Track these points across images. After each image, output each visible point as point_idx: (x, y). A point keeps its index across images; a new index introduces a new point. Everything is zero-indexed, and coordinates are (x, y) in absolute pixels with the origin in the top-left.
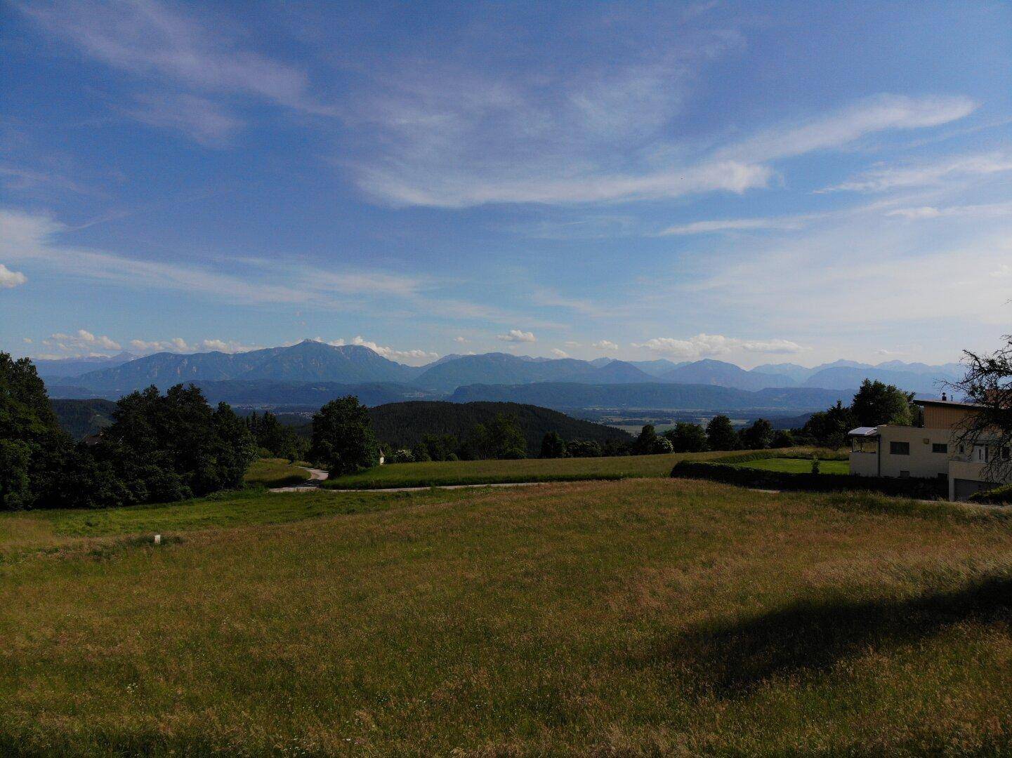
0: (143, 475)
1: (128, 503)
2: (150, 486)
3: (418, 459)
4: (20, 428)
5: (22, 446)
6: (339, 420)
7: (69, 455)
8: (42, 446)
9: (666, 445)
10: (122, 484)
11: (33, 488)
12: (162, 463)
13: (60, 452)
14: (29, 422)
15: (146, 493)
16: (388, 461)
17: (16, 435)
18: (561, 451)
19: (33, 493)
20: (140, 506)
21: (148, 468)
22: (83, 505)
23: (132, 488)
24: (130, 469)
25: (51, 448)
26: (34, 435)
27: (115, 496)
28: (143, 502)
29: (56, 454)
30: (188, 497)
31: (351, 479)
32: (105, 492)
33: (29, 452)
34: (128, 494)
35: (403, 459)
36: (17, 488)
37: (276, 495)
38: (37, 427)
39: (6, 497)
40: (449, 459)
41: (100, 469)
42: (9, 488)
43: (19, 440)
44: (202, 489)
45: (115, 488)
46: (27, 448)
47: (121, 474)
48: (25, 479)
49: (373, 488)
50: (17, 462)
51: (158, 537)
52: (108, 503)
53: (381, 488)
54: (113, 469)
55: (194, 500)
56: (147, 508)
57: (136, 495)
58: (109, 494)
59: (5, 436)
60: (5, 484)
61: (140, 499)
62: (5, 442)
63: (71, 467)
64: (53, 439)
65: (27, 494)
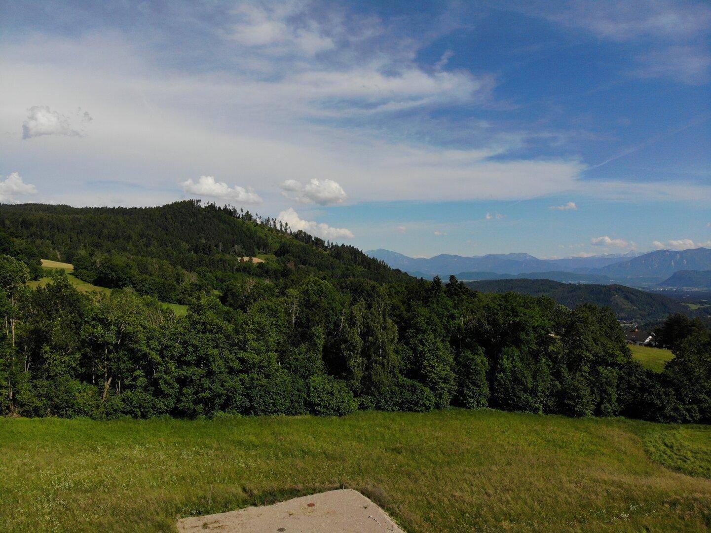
0: (695, 401)
1: (685, 422)
2: (702, 411)
4: (610, 360)
5: (611, 372)
7: (643, 380)
8: (624, 373)
10: (681, 407)
11: (619, 401)
13: (636, 377)
14: (614, 356)
15: (698, 416)
17: (607, 365)
19: (619, 405)
20: (695, 425)
21: (700, 396)
22: (653, 419)
23: (688, 411)
24: (686, 395)
25: (629, 374)
26: (618, 365)
27: (676, 415)
28: (696, 422)
29: (634, 378)
32: (669, 412)
33: (616, 377)
34: (686, 415)
36: (609, 401)
38: (621, 359)
39: (602, 406)
41: (664, 393)
42: (605, 401)
43: (609, 368)
45: (676, 409)
46: (615, 374)
47: (680, 399)
48: (614, 396)
50: (610, 384)
54: (674, 395)
56: (700, 428)
57: (691, 416)
58: (672, 413)
59: (600, 364)
60: (602, 398)
61: (694, 419)
62: (600, 369)
63: (644, 389)
64: (631, 368)
65: (615, 405)
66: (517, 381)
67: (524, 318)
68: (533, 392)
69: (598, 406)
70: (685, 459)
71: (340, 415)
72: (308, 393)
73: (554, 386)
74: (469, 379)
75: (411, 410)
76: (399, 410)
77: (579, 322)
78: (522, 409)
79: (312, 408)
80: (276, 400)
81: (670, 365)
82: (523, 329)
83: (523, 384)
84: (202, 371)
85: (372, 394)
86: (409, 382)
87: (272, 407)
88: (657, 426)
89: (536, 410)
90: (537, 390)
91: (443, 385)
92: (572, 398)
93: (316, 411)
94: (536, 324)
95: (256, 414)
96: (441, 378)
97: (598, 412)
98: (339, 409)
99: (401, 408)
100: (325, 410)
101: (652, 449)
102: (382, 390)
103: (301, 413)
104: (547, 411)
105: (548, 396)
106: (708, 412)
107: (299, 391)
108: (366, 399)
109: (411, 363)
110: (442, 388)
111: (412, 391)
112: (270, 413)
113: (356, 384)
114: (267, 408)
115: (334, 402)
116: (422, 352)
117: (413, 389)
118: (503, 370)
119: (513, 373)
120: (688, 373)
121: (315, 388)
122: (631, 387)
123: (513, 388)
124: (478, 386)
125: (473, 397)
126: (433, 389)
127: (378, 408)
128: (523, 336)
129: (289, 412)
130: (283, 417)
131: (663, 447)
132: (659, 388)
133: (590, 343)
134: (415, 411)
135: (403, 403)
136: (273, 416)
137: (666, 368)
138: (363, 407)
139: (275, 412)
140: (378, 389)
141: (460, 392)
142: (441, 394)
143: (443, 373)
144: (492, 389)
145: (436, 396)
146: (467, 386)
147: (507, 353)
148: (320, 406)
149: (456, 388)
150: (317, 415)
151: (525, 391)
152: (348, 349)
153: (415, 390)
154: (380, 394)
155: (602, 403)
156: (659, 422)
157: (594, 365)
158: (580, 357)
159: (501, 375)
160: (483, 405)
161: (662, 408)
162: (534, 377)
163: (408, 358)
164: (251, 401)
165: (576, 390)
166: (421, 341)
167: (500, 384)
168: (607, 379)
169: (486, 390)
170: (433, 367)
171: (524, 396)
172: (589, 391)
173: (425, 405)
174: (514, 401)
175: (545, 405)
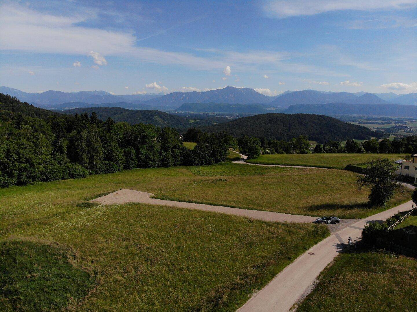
0: (205, 158)
1: (201, 165)
2: (206, 161)
3: (272, 153)
4: (177, 147)
5: (178, 151)
6: (250, 144)
7: (188, 153)
8: (182, 151)
9: (362, 150)
10: (200, 160)
11: (181, 161)
12: (208, 155)
14: (178, 145)
15: (205, 163)
16: (263, 154)
18: (321, 150)
21: (205, 156)
22: (192, 165)
23: (202, 161)
24: (201, 156)
27: (199, 163)
28: (204, 165)
29: (185, 153)
30: (214, 163)
31: (253, 160)
33: (180, 152)
34: (201, 163)
35: (268, 153)
36: (178, 161)
37: (235, 164)
38: (181, 147)
39: (176, 163)
40: (282, 153)
41: (195, 156)
43: (177, 149)
44: (217, 161)
45: (198, 161)
47: (200, 158)
48: (179, 159)
49: (259, 164)
50: (178, 155)
51: (222, 179)
52: (197, 165)
53: (261, 164)
54: (198, 156)
55: (216, 164)
56: (206, 166)
58: (197, 163)
59: (174, 148)
60: (176, 160)
61: (204, 164)
62: (174, 150)
63: (188, 156)
64: (184, 149)
65: (180, 162)
66: (147, 157)
67: (147, 133)
68: (154, 160)
69: (175, 163)
70: (204, 174)
71: (84, 177)
72: (69, 171)
73: (160, 157)
74: (130, 158)
75: (109, 172)
76: (104, 173)
77: (166, 134)
78: (149, 167)
79: (72, 176)
80: (58, 174)
81: (196, 147)
82: (147, 138)
83: (150, 158)
84: (28, 165)
85: (93, 169)
86: (107, 162)
87: (56, 177)
88: (193, 167)
89: (154, 167)
90: (155, 160)
91: (120, 162)
92: (167, 161)
93: (74, 177)
94: (152, 135)
95: (50, 181)
96: (120, 159)
97: (175, 165)
98: (83, 175)
99: (106, 173)
100: (77, 176)
101: (194, 173)
102: (98, 166)
103: (68, 179)
104: (158, 167)
105: (158, 161)
106: (208, 161)
107: (65, 170)
108: (91, 171)
109: (107, 155)
110: (120, 163)
111: (109, 165)
112: (55, 180)
113: (86, 165)
114: (54, 178)
115: (81, 173)
116: (111, 150)
117: (110, 165)
118: (142, 154)
119: (145, 154)
120: (201, 149)
121: (72, 168)
122: (184, 155)
123: (146, 160)
124: (134, 161)
125: (132, 165)
126: (117, 164)
127: (96, 173)
128: (147, 140)
129: (63, 179)
130: (62, 181)
131: (197, 172)
132: (193, 155)
133: (171, 141)
134: (111, 173)
135: (106, 170)
136: (58, 181)
137: (195, 148)
138: (90, 174)
139: (58, 179)
140: (96, 166)
141: (127, 164)
142: (120, 165)
143: (121, 157)
144: (139, 162)
145: (118, 166)
146: (130, 161)
147: (142, 147)
148: (76, 175)
149: (125, 162)
150: (74, 178)
151: (151, 161)
152: (81, 151)
153: (111, 165)
154: (97, 168)
155: (175, 162)
156: (193, 166)
157: (172, 149)
158: (168, 147)
159: (141, 156)
160: (136, 167)
161: (194, 161)
162: (153, 155)
163: (105, 153)
164: (46, 176)
165: (168, 158)
166: (110, 146)
167: (141, 159)
168: (177, 153)
169: (136, 162)
170: (116, 155)
171: (150, 162)
172: (172, 158)
173: (115, 170)
174: (147, 164)
175: (158, 164)
